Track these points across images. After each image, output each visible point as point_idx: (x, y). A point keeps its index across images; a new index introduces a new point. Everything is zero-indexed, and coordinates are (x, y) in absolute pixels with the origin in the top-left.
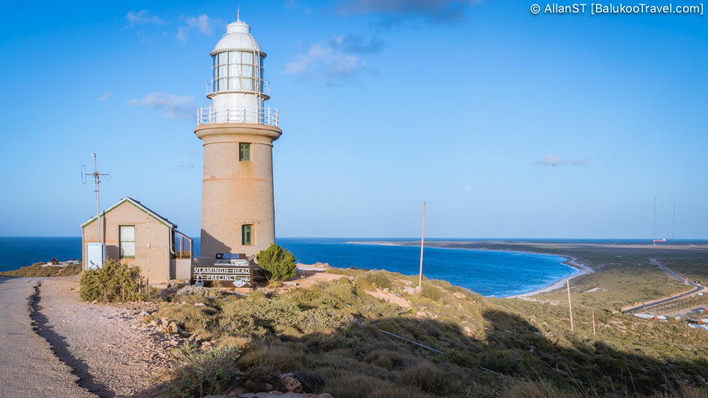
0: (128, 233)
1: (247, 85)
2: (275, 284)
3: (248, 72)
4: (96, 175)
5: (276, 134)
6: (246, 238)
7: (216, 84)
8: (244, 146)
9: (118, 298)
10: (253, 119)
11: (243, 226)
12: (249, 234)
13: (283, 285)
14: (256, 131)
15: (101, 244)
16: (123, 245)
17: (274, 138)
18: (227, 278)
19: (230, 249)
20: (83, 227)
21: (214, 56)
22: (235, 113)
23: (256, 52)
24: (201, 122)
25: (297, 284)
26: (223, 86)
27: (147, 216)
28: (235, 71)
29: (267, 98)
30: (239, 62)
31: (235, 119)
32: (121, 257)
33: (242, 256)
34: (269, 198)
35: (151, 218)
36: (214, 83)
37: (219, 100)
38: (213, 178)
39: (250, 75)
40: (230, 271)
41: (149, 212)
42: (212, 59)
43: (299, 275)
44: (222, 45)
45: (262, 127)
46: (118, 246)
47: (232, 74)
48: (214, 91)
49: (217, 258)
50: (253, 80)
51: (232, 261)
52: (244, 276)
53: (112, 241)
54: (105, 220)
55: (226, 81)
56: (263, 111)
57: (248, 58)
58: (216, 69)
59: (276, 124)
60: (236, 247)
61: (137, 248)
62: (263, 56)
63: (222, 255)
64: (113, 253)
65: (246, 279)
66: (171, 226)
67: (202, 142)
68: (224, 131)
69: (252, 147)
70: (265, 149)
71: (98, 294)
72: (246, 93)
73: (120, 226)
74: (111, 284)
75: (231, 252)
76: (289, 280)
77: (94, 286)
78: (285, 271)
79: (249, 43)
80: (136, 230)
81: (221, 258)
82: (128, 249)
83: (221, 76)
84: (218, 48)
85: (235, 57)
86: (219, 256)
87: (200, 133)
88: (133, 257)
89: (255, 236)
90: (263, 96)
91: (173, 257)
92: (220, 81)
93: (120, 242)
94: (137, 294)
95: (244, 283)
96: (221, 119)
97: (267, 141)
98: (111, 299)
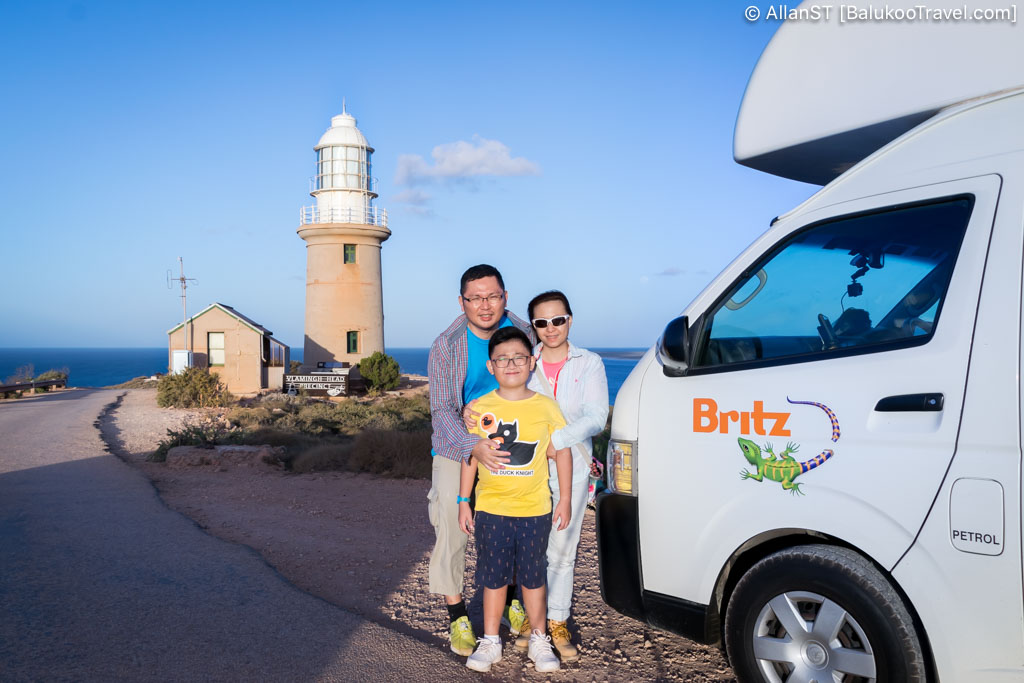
0: (217, 341)
1: (353, 183)
2: (375, 393)
3: (353, 168)
4: (183, 280)
5: (385, 235)
6: (352, 344)
7: (320, 181)
8: (350, 248)
9: (194, 404)
10: (360, 219)
11: (349, 333)
12: (355, 342)
13: (384, 395)
14: (361, 232)
15: (187, 352)
16: (212, 353)
17: (382, 239)
18: (320, 387)
19: (334, 356)
20: (170, 334)
21: (317, 151)
22: (339, 213)
23: (362, 148)
24: (304, 222)
25: (401, 394)
26: (327, 182)
27: (237, 322)
28: (339, 167)
29: (376, 196)
30: (344, 157)
31: (340, 218)
32: (210, 365)
33: (346, 365)
34: (377, 303)
35: (241, 324)
36: (318, 179)
37: (323, 199)
38: (316, 282)
39: (356, 172)
40: (325, 379)
41: (239, 318)
42: (316, 154)
43: (405, 384)
44: (325, 140)
45: (368, 227)
46: (206, 353)
47: (336, 171)
48: (318, 188)
49: (319, 367)
50: (359, 177)
51: (334, 370)
52: (338, 384)
53: (200, 348)
54: (192, 326)
55: (330, 178)
56: (371, 210)
57: (353, 154)
58: (320, 166)
59: (384, 224)
60: (340, 354)
61: (227, 356)
62: (370, 151)
63: (324, 363)
64: (201, 361)
65: (341, 388)
66: (262, 333)
67: (305, 243)
68: (328, 231)
69: (358, 248)
70: (374, 251)
71: (176, 400)
72: (351, 191)
73: (208, 333)
74: (187, 390)
75: (335, 358)
76: (393, 389)
77: (172, 391)
78: (387, 379)
79: (355, 138)
80: (225, 337)
81: (323, 367)
82: (217, 357)
83: (324, 173)
84: (323, 142)
85: (340, 153)
86: (321, 365)
87: (303, 234)
88: (223, 366)
89: (361, 344)
90: (369, 194)
91: (265, 365)
92: (324, 178)
93: (209, 350)
94: (214, 400)
95: (339, 392)
96: (324, 219)
97: (375, 243)
98: (188, 405)
